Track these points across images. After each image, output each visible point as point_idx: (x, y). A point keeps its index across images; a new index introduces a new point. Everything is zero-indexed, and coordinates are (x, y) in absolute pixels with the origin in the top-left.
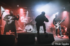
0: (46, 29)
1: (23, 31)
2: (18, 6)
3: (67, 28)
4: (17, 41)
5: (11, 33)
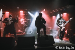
0: (46, 31)
2: (18, 8)
4: (17, 44)
5: (11, 36)
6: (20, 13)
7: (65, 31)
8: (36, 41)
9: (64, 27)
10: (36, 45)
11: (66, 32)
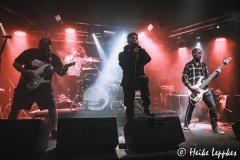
1: (74, 107)
3: (225, 97)
6: (63, 37)
7: (221, 101)
8: (123, 132)
9: (204, 89)
10: (122, 146)
11: (223, 102)
